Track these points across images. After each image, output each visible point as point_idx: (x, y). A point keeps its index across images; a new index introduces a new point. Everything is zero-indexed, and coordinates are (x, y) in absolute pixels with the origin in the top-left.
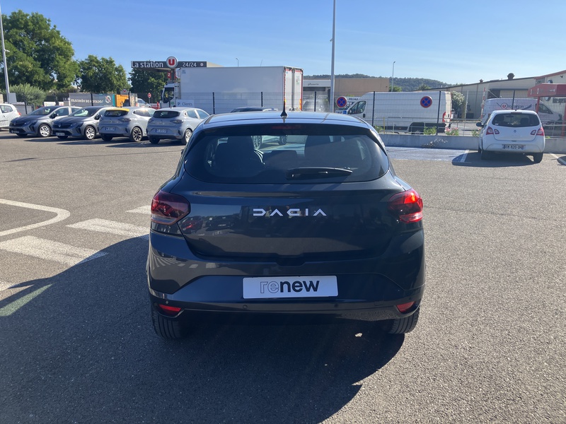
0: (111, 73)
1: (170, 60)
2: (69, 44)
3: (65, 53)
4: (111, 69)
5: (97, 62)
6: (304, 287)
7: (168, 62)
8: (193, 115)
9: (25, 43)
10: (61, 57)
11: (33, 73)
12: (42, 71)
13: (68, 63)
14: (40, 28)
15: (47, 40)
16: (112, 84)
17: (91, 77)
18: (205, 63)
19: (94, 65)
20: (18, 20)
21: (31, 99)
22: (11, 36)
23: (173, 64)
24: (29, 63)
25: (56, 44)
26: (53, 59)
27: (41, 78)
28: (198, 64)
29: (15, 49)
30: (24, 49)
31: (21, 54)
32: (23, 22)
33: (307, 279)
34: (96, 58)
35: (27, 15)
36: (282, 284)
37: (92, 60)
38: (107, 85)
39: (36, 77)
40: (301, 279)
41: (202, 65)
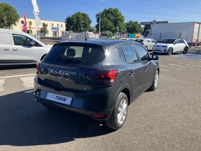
0: (136, 26)
1: (154, 21)
2: (123, 17)
3: (122, 20)
4: (136, 25)
5: (132, 23)
6: (62, 99)
7: (153, 22)
8: (149, 41)
9: (111, 18)
10: (120, 22)
11: (111, 27)
12: (114, 26)
13: (122, 24)
14: (116, 13)
15: (117, 17)
16: (136, 30)
17: (130, 28)
18: (167, 22)
19: (131, 24)
20: (110, 11)
21: (108, 36)
22: (107, 16)
23: (155, 22)
24: (110, 24)
25: (119, 18)
26: (118, 23)
27: (114, 29)
28: (165, 22)
29: (108, 20)
30: (110, 20)
31: (109, 21)
32: (111, 11)
33: (63, 97)
34: (132, 21)
35: (113, 9)
36: (57, 97)
37: (130, 22)
38: (134, 31)
39: (112, 28)
40: (62, 96)
41: (166, 22)
